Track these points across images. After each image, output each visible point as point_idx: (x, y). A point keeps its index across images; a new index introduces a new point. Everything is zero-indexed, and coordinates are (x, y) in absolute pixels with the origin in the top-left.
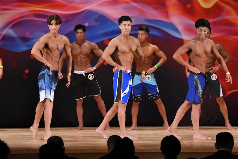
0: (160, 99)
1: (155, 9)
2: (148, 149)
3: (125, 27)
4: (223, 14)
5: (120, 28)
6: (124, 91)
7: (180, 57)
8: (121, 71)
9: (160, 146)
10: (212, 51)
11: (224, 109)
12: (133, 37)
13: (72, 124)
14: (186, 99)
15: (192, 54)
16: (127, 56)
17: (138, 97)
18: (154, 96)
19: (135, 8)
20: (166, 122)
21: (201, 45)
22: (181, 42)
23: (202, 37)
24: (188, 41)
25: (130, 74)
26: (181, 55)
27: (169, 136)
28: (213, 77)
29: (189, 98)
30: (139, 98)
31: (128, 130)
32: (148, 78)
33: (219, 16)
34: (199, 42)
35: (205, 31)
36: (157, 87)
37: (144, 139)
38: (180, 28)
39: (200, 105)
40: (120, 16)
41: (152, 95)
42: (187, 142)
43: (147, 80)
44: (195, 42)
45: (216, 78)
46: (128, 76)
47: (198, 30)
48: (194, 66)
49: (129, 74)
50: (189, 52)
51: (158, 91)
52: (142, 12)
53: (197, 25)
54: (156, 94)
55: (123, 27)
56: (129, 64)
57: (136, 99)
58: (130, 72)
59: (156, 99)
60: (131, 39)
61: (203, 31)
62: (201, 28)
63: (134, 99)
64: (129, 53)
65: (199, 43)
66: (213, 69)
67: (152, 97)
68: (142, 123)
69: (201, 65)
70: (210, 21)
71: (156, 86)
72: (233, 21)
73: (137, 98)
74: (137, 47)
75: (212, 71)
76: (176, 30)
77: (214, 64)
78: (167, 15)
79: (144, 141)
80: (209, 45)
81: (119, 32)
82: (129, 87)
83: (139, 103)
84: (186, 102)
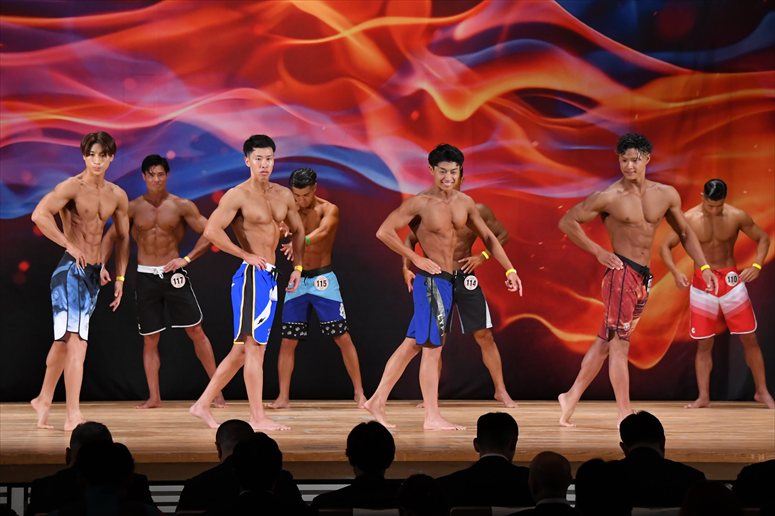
0: (346, 337)
1: (336, 120)
2: (316, 454)
3: (260, 162)
4: (495, 135)
5: (248, 165)
6: (258, 313)
7: (395, 234)
8: (251, 267)
10: (470, 222)
12: (277, 186)
13: (132, 392)
14: (408, 335)
15: (422, 227)
16: (263, 231)
17: (295, 326)
18: (334, 328)
19: (287, 117)
21: (443, 206)
22: (395, 199)
23: (447, 187)
24: (412, 196)
25: (273, 273)
26: (398, 231)
27: (366, 422)
28: (470, 282)
29: (414, 332)
30: (297, 329)
32: (320, 283)
33: (485, 140)
34: (440, 200)
35: (452, 172)
36: (342, 305)
37: (307, 431)
38: (395, 166)
39: (440, 348)
41: (327, 325)
42: (408, 436)
43: (318, 288)
44: (430, 199)
45: (475, 285)
46: (268, 278)
48: (427, 257)
49: (270, 273)
50: (416, 222)
51: (343, 314)
52: (303, 127)
54: (338, 323)
55: (255, 162)
56: (268, 249)
57: (290, 333)
58: (273, 270)
59: (338, 335)
60: (273, 190)
61: (449, 173)
63: (285, 333)
64: (269, 223)
65: (439, 203)
66: (467, 261)
68: (302, 392)
69: (443, 253)
70: (465, 151)
71: (339, 303)
72: (517, 152)
73: (293, 330)
74: (289, 209)
75: (465, 267)
76: (385, 170)
78: (363, 135)
79: (306, 434)
80: (462, 206)
81: (244, 174)
82: (270, 303)
83: (297, 341)
84: (408, 342)
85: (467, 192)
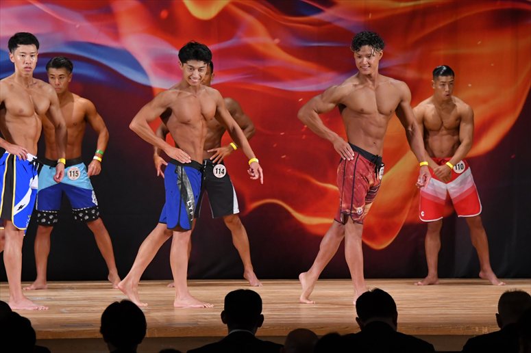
0: (99, 221)
1: (89, 18)
2: (72, 331)
4: (239, 33)
5: (13, 61)
6: (18, 201)
7: (147, 125)
8: (12, 156)
9: (100, 325)
10: (218, 114)
11: (241, 240)
12: (41, 82)
14: (160, 220)
15: (173, 119)
16: (25, 123)
17: (48, 214)
18: (87, 214)
19: (42, 15)
20: (113, 271)
21: (192, 99)
22: (147, 94)
23: (194, 83)
24: (163, 90)
25: (34, 164)
26: (149, 122)
27: (119, 301)
28: (218, 171)
30: (51, 217)
31: (28, 288)
32: (72, 173)
33: (230, 37)
34: (189, 94)
35: (200, 70)
36: (93, 192)
37: (63, 310)
38: (145, 62)
39: (190, 232)
40: (12, 34)
41: (81, 211)
42: (159, 314)
43: (70, 178)
44: (180, 93)
45: (223, 173)
46: (29, 168)
47: (185, 68)
48: (178, 147)
49: (31, 163)
51: (95, 201)
52: (59, 25)
53: (184, 57)
54: (91, 209)
55: (19, 58)
56: (30, 142)
57: (44, 220)
58: (34, 160)
59: (91, 220)
60: (36, 86)
61: (197, 71)
62: (191, 63)
63: (40, 221)
64: (31, 115)
65: (189, 96)
66: (216, 152)
67: (81, 215)
68: (58, 274)
69: (193, 143)
70: (212, 47)
71: (91, 191)
72: (261, 49)
73: (47, 218)
74: (51, 104)
75: (214, 156)
76: (137, 66)
77: (220, 142)
78: (116, 34)
79: (62, 313)
80: (210, 100)
81: (8, 68)
82: (30, 192)
83: (52, 228)
84: (160, 228)
85: (214, 86)
